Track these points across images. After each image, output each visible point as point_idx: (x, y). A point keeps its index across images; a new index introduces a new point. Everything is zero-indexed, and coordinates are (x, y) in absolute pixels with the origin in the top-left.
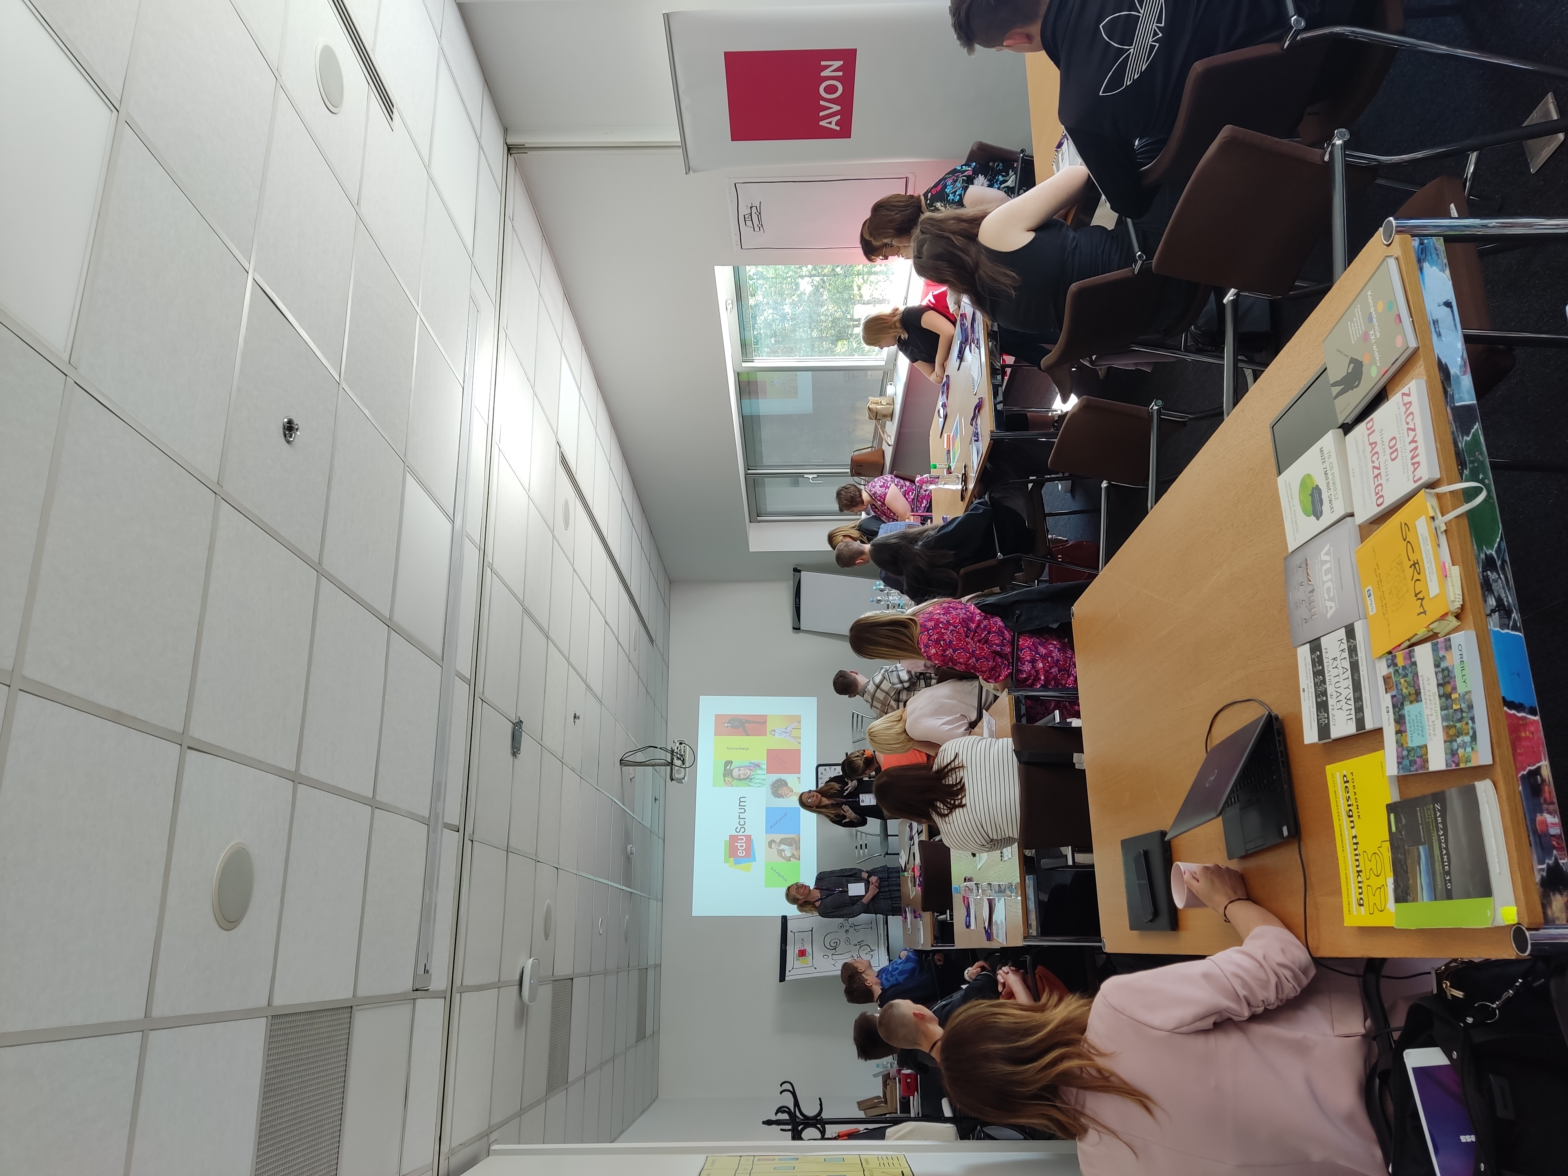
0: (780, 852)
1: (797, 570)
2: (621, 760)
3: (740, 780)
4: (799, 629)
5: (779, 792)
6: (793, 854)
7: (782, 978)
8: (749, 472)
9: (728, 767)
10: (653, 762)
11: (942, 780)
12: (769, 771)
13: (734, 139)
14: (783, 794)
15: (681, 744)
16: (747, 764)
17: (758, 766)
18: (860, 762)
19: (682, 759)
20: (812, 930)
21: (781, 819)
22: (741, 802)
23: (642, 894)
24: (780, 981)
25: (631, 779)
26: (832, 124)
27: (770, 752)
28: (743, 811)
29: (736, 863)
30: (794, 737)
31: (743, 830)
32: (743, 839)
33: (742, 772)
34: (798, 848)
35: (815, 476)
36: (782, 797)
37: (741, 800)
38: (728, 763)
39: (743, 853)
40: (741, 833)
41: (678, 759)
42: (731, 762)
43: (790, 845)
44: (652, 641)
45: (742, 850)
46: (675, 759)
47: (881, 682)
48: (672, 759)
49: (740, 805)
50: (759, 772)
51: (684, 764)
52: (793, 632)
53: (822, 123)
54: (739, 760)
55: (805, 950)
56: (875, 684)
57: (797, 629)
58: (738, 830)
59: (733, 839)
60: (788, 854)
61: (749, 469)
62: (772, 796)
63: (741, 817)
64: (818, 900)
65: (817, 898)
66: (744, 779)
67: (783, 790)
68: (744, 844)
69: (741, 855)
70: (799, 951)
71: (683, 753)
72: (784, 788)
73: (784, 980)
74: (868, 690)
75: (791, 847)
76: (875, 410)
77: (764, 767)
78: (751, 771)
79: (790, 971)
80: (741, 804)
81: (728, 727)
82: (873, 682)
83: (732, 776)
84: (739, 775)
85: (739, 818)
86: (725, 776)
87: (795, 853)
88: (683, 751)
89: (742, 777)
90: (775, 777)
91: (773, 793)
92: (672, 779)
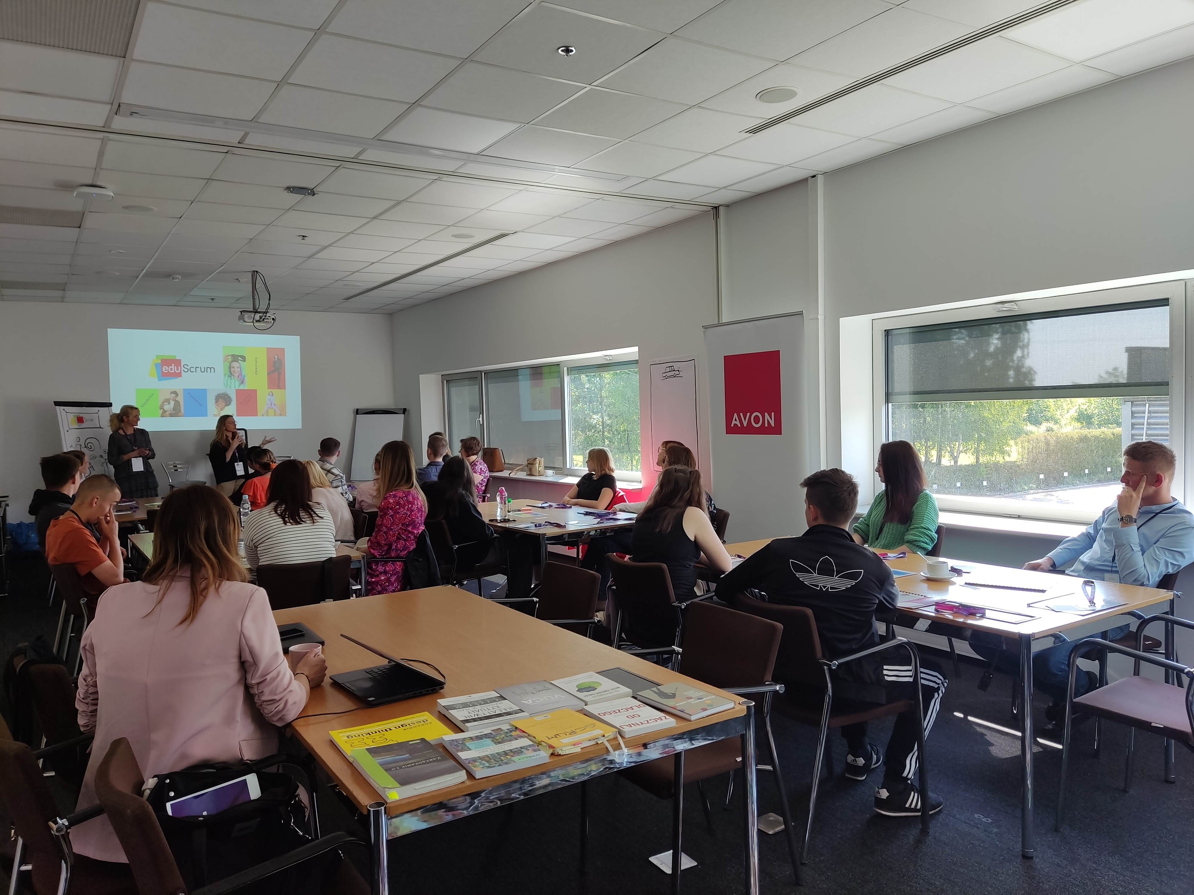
0: (168, 401)
1: (404, 411)
2: (257, 272)
3: (230, 368)
4: (357, 414)
5: (220, 400)
6: (166, 412)
7: (57, 404)
8: (483, 374)
9: (240, 358)
10: (256, 297)
11: (302, 508)
12: (238, 391)
13: (726, 357)
14: (218, 403)
15: (273, 319)
16: (243, 374)
17: (242, 382)
18: (266, 460)
19: (261, 320)
20: (100, 428)
21: (196, 401)
22: (210, 368)
23: (133, 287)
24: (54, 402)
25: (237, 279)
26: (735, 422)
27: (254, 392)
28: (203, 371)
29: (156, 365)
30: (267, 411)
31: (186, 370)
32: (178, 370)
33: (236, 370)
34: (171, 415)
35: (481, 423)
36: (216, 402)
37: (212, 369)
38: (244, 359)
39: (165, 370)
40: (183, 368)
41: (261, 318)
42: (244, 361)
43: (174, 409)
44: (347, 299)
45: (168, 370)
46: (261, 315)
47: (333, 474)
48: (259, 312)
49: (207, 368)
50: (237, 383)
51: (257, 321)
52: (354, 409)
53: (735, 415)
54: (247, 368)
55: (83, 422)
56: (331, 469)
57: (357, 412)
58: (186, 366)
59: (178, 362)
60: (166, 407)
61: (485, 373)
62: (216, 394)
63: (197, 368)
64: (124, 432)
65: (126, 432)
66: (230, 372)
67: (222, 403)
68: (173, 371)
69: (164, 369)
70: (82, 417)
71: (265, 321)
72: (223, 404)
73: (56, 405)
74: (326, 464)
75: (172, 410)
76: (535, 463)
77: (242, 387)
78: (237, 377)
79: (64, 410)
80: (209, 369)
81: (275, 358)
82: (332, 468)
83: (232, 361)
84: (233, 367)
85: (196, 368)
86: (233, 356)
87: (167, 413)
88: (267, 321)
89: (232, 370)
90: (233, 396)
91: (219, 394)
92: (241, 312)
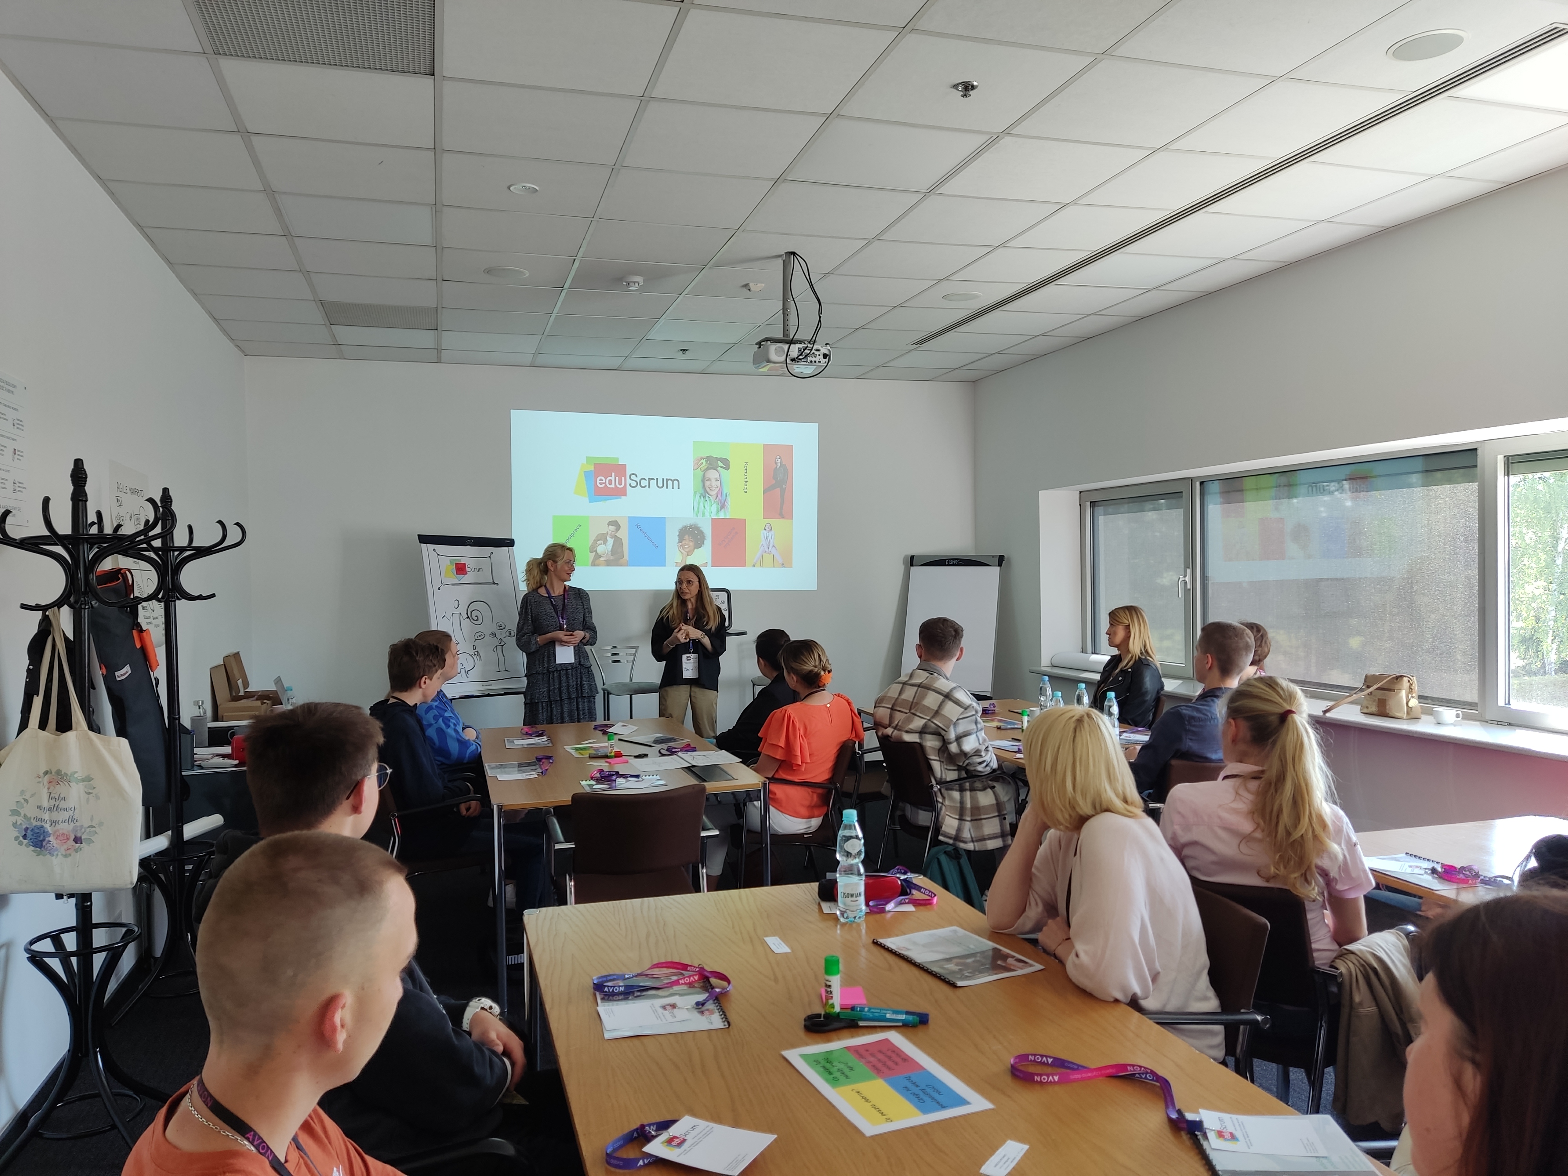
0: (603, 538)
1: (1001, 560)
2: (794, 254)
3: (703, 481)
4: (912, 565)
5: (687, 537)
6: (600, 557)
7: (424, 539)
8: (1198, 484)
9: (720, 464)
12: (715, 522)
14: (683, 542)
15: (825, 356)
16: (725, 492)
17: (723, 506)
18: (810, 665)
19: (800, 357)
20: (494, 583)
21: (649, 538)
22: (673, 481)
24: (419, 535)
27: (743, 522)
28: (660, 485)
29: (587, 474)
30: (762, 558)
31: (634, 484)
32: (620, 484)
33: (715, 484)
34: (608, 563)
35: (1189, 586)
36: (680, 541)
37: (676, 483)
38: (726, 464)
39: (601, 484)
40: (629, 481)
41: (801, 352)
42: (727, 468)
43: (613, 552)
44: (921, 342)
45: (605, 483)
46: (801, 346)
48: (801, 342)
49: (667, 480)
50: (715, 507)
51: (793, 360)
55: (466, 574)
57: (912, 561)
58: (633, 477)
59: (620, 470)
60: (601, 549)
61: (1202, 483)
62: (680, 527)
63: (652, 481)
64: (548, 591)
65: (551, 591)
66: (704, 487)
68: (613, 486)
69: (598, 482)
70: (465, 564)
71: (809, 359)
72: (691, 544)
73: (421, 542)
75: (610, 553)
77: (722, 515)
78: (715, 496)
79: (434, 550)
80: (670, 482)
83: (708, 469)
84: (709, 480)
85: (650, 479)
86: (709, 458)
87: (601, 559)
88: (814, 359)
89: (707, 483)
90: (707, 530)
91: (685, 527)
92: (759, 344)
